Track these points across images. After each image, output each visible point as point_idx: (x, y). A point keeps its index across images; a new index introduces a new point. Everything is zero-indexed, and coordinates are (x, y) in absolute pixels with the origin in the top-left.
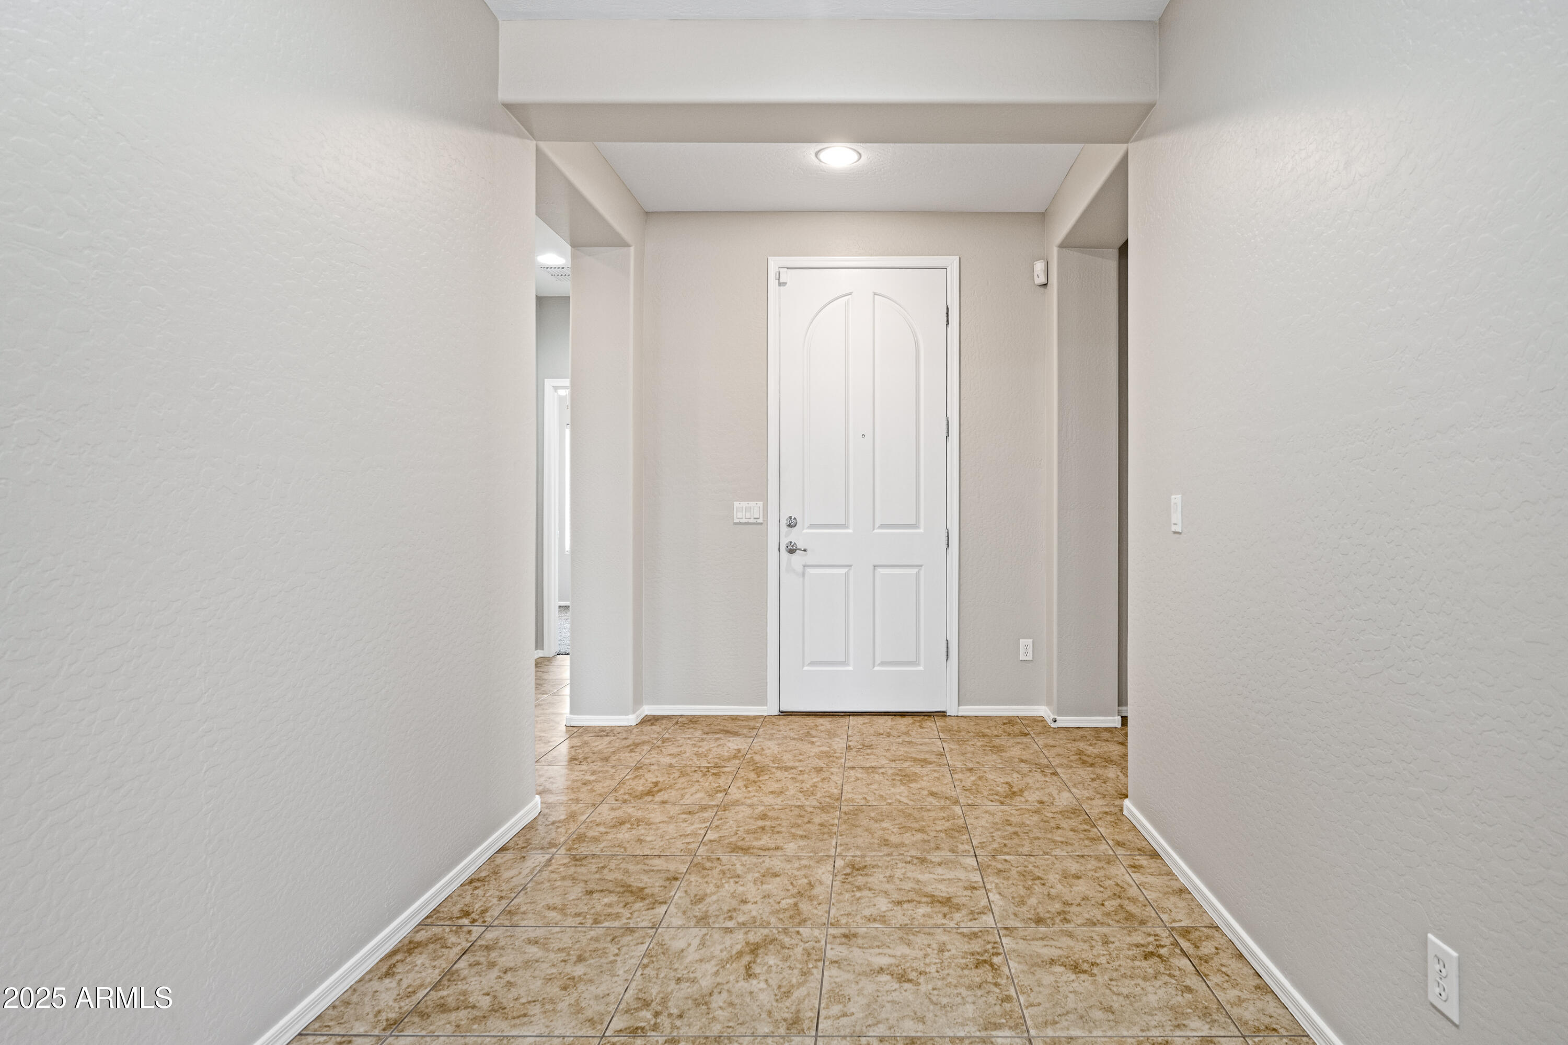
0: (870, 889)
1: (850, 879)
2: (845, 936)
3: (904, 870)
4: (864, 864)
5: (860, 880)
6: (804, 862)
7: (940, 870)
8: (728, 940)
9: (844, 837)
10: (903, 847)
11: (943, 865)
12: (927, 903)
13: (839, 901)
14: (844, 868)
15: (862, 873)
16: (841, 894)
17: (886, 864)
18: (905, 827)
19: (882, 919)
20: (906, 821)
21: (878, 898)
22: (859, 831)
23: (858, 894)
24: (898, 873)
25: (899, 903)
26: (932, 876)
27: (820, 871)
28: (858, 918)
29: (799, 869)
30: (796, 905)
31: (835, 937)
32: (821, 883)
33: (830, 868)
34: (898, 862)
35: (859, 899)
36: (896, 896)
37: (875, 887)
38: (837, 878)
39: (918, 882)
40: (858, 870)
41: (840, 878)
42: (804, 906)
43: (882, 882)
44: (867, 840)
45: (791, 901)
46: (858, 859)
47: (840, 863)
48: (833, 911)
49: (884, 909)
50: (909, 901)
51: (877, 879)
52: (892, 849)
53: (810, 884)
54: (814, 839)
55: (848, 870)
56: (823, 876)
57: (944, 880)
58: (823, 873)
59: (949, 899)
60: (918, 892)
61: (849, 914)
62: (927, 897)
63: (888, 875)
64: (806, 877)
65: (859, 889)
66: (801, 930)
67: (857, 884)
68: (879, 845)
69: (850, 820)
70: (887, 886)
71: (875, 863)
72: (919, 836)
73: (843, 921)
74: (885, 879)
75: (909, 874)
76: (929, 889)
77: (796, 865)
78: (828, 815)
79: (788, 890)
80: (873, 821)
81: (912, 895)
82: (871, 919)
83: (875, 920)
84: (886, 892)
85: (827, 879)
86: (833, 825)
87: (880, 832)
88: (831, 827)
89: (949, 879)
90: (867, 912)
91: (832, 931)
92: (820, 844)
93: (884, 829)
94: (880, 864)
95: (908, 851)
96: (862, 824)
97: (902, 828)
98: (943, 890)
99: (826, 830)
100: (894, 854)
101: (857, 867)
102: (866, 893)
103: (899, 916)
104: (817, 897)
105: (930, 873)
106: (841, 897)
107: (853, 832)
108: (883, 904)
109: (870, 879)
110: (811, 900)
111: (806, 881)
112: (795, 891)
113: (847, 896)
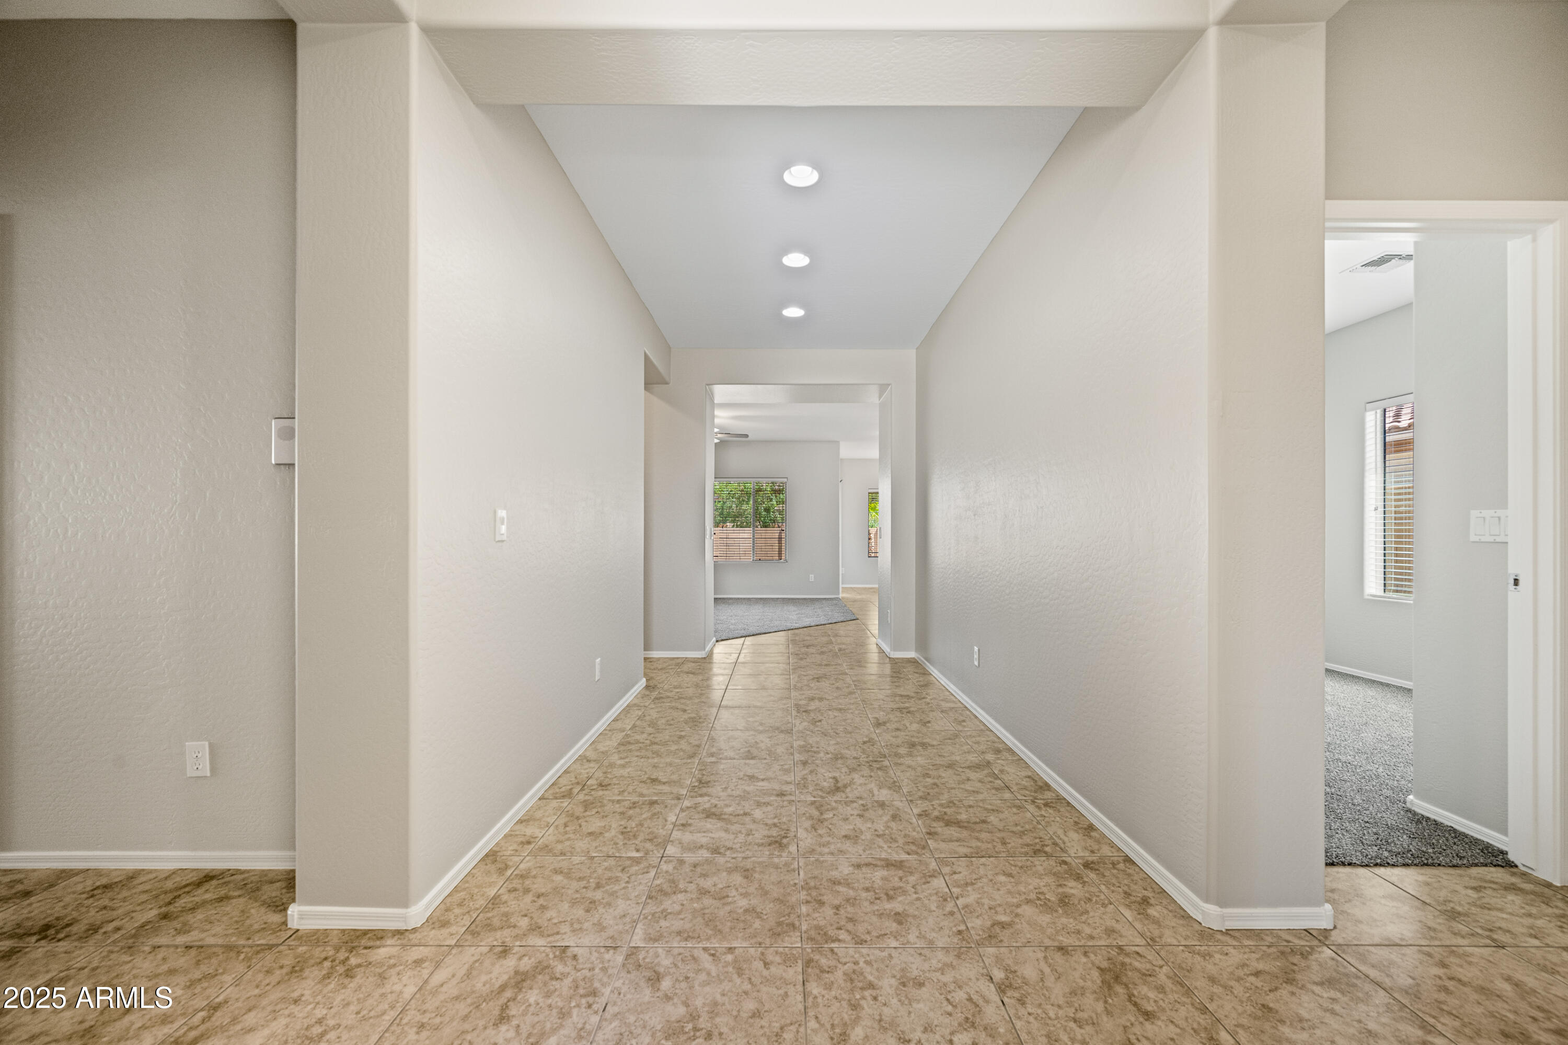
0: (766, 824)
1: (783, 833)
2: (784, 795)
3: (736, 841)
4: (771, 847)
5: (774, 832)
6: (826, 850)
7: (704, 841)
8: (856, 793)
9: (792, 883)
10: (730, 868)
11: (699, 845)
12: (725, 814)
13: (790, 815)
14: (788, 844)
15: (773, 839)
16: (789, 821)
17: (750, 847)
18: (720, 899)
19: (759, 804)
20: (716, 911)
21: (760, 818)
22: (776, 892)
23: (776, 821)
24: (741, 838)
25: (745, 814)
26: (713, 835)
27: (809, 840)
28: (776, 804)
29: (829, 843)
30: (822, 814)
31: (791, 794)
32: (806, 829)
33: (801, 843)
34: (739, 849)
35: (775, 817)
36: (747, 819)
37: (762, 826)
38: (794, 834)
39: (726, 831)
40: (776, 842)
41: (791, 834)
42: (816, 813)
43: (757, 830)
44: (767, 877)
45: (825, 816)
46: (776, 853)
47: (793, 848)
48: (794, 809)
49: (757, 811)
50: (738, 815)
51: (760, 834)
52: (742, 865)
53: (816, 830)
54: (825, 879)
55: (785, 841)
56: (806, 836)
57: (704, 832)
58: (806, 838)
59: (708, 817)
60: (728, 821)
61: (782, 807)
62: (724, 819)
63: (751, 837)
64: (821, 836)
65: (775, 825)
66: (813, 799)
67: (777, 829)
68: (753, 869)
69: (787, 911)
70: (752, 826)
71: (760, 848)
72: (707, 884)
73: (786, 803)
74: (753, 833)
75: (732, 837)
76: (720, 824)
77: (832, 847)
78: (815, 922)
79: (831, 824)
80: (759, 910)
81: (734, 820)
82: (767, 804)
83: (764, 803)
84: (754, 822)
85: (801, 833)
86: (808, 902)
87: (752, 889)
88: (809, 898)
89: (700, 832)
90: (770, 808)
91: (793, 798)
92: (816, 873)
93: (745, 895)
94: (756, 846)
95: (727, 862)
96: (771, 905)
97: (724, 898)
98: (709, 824)
99: (814, 893)
100: (741, 859)
101: (777, 845)
102: (770, 822)
103: (747, 806)
104: (807, 819)
105: (713, 838)
106: (789, 818)
107: (782, 890)
108: (758, 814)
109: (766, 833)
110: (811, 816)
111: (820, 832)
112: (826, 823)
113: (784, 819)
